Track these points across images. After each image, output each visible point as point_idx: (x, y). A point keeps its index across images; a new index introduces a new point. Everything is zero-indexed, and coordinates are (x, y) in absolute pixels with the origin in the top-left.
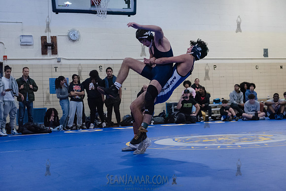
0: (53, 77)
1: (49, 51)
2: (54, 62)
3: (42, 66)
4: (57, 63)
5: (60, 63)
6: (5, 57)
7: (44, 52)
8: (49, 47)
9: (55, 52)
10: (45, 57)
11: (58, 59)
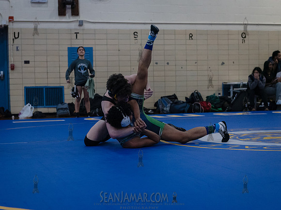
0: (73, 46)
1: (69, 12)
2: (74, 26)
3: (59, 31)
4: (78, 28)
5: (82, 28)
6: (11, 19)
7: (62, 13)
8: (69, 6)
9: (75, 12)
10: (63, 19)
11: (79, 21)
